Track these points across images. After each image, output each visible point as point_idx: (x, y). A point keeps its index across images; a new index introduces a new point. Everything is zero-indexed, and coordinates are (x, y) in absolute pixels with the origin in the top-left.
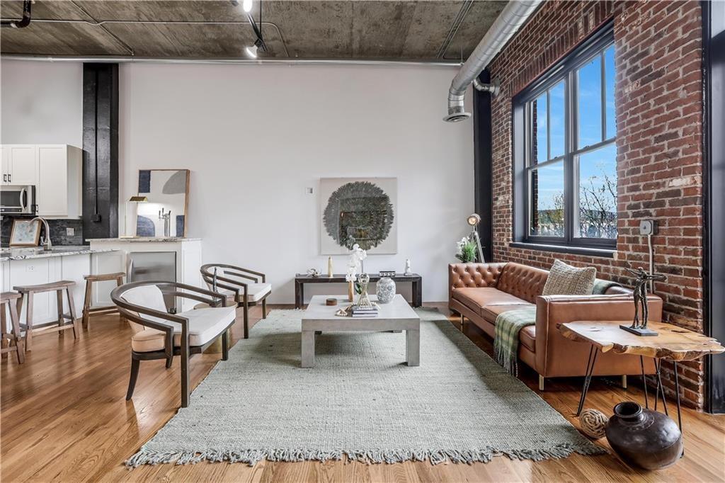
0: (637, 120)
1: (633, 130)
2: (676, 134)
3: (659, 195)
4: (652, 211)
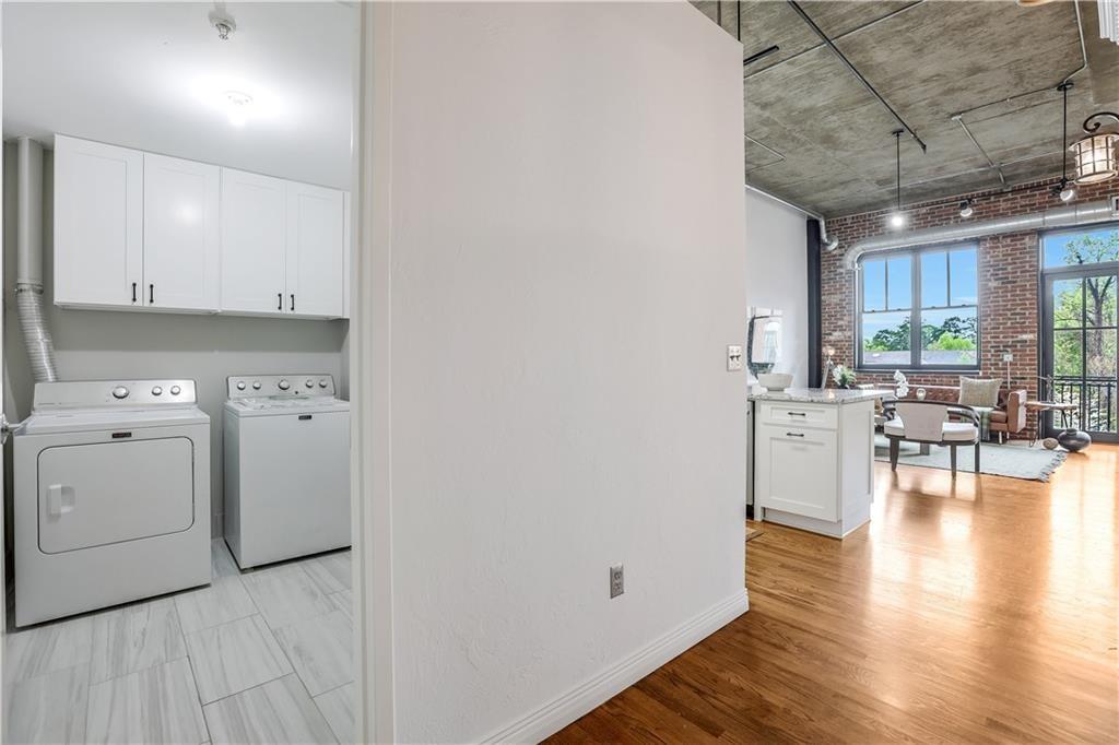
0: (997, 301)
3: (1014, 342)
4: (1009, 349)
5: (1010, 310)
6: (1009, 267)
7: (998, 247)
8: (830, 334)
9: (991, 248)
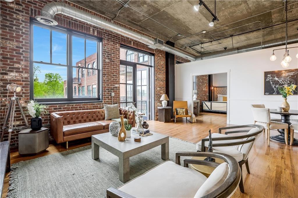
0: (109, 69)
1: (108, 71)
2: (116, 76)
3: (113, 87)
4: (112, 91)
5: (112, 73)
6: (113, 55)
7: (109, 44)
8: (6, 74)
9: (107, 44)
